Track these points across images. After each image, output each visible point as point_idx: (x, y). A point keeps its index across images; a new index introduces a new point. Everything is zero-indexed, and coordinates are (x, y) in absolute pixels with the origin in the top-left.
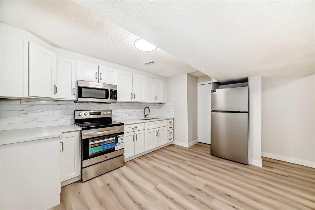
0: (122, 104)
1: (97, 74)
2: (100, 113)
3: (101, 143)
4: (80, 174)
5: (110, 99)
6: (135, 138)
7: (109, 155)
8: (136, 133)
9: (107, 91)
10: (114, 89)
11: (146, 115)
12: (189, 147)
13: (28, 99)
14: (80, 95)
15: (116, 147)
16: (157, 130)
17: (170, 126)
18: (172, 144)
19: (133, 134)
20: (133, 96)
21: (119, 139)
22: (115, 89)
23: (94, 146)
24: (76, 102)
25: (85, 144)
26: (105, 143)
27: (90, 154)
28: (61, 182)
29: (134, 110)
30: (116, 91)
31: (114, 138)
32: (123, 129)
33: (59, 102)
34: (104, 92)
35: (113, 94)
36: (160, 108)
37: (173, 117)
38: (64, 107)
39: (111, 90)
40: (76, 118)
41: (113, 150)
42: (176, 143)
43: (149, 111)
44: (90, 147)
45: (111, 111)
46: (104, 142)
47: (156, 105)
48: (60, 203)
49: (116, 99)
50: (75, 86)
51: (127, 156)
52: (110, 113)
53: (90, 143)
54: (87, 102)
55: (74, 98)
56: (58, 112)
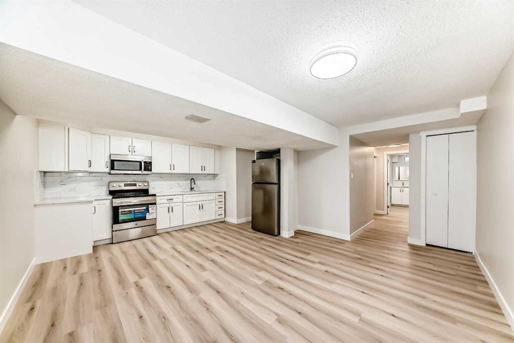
0: (162, 175)
1: (131, 147)
2: (135, 185)
3: (131, 211)
4: (110, 237)
5: (144, 170)
6: (170, 210)
7: (140, 223)
8: (172, 205)
9: (140, 162)
10: (148, 161)
11: (193, 187)
12: (239, 223)
13: (68, 172)
14: (112, 168)
15: (147, 216)
16: (201, 203)
17: (220, 200)
18: (224, 221)
19: (168, 205)
20: (172, 167)
21: (150, 209)
22: (150, 161)
23: (124, 213)
24: (110, 174)
25: (115, 210)
26: (136, 212)
27: (120, 219)
28: (94, 241)
29: (178, 182)
30: (150, 163)
31: (145, 208)
32: (155, 200)
33: (94, 175)
34: (139, 163)
35: (148, 166)
36: (214, 179)
37: (224, 190)
38: (99, 178)
39: (144, 162)
40: (110, 189)
41: (144, 219)
42: (228, 219)
43: (195, 184)
44: (120, 213)
45: (148, 182)
46: (134, 210)
47: (209, 176)
48: (92, 252)
49: (151, 170)
50: (108, 160)
51: (160, 226)
52: (146, 184)
53: (120, 210)
54: (121, 174)
55: (108, 170)
56: (92, 184)
